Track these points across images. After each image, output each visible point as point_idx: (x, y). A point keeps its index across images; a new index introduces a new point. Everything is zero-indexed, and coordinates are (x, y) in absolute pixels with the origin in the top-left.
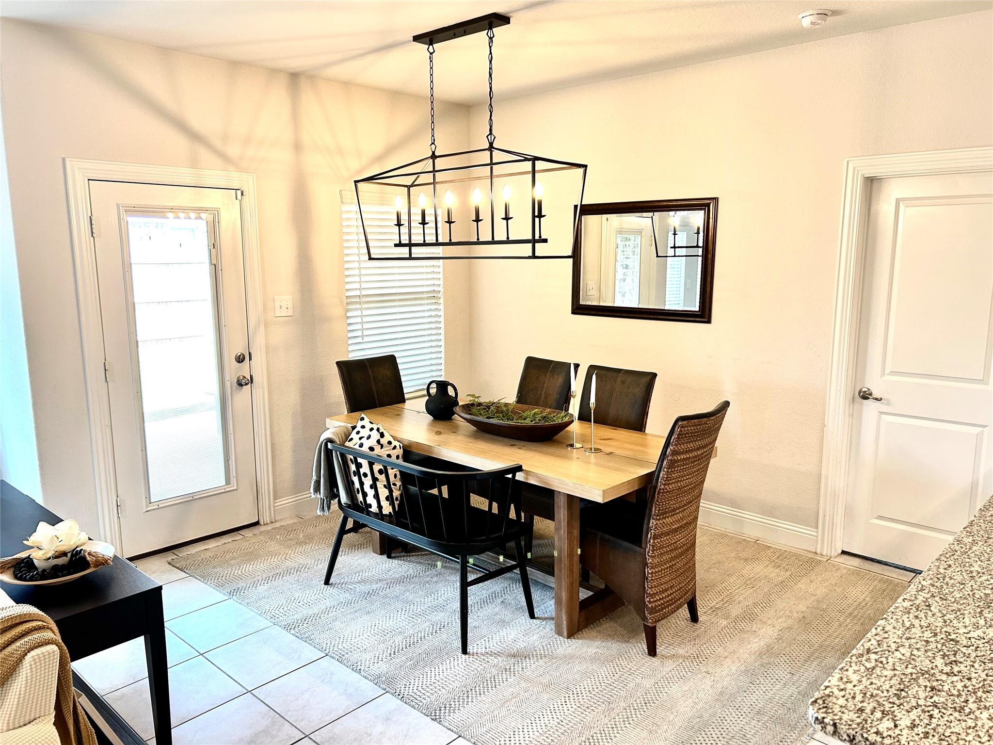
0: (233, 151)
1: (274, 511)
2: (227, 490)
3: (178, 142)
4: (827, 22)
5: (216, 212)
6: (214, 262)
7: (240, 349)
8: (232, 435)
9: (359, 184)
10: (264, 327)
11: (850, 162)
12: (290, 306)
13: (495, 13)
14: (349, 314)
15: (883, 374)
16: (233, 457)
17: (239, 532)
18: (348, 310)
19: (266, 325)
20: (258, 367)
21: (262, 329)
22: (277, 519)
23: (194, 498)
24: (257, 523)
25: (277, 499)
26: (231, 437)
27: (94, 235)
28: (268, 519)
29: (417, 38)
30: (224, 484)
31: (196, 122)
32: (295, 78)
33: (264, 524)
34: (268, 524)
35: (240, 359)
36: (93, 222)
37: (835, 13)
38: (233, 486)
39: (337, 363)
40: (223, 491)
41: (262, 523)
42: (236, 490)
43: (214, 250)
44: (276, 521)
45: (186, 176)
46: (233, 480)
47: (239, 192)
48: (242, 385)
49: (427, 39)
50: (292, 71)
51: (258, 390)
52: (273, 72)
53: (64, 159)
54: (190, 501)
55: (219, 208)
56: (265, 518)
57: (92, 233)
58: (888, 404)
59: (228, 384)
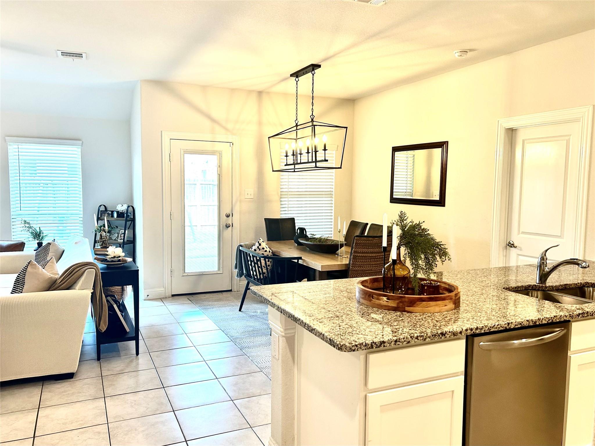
0: (230, 126)
1: (239, 286)
2: (218, 273)
3: (207, 123)
4: (468, 55)
5: (221, 152)
6: (219, 173)
7: (228, 211)
8: (222, 249)
9: (270, 139)
10: (239, 202)
11: (499, 121)
12: (252, 194)
13: (312, 64)
14: (282, 200)
15: (519, 234)
16: (221, 258)
17: (222, 293)
18: (281, 198)
19: (240, 201)
20: (236, 220)
21: (238, 203)
22: (240, 290)
23: (204, 274)
24: (231, 291)
25: (241, 281)
26: (221, 249)
27: (170, 161)
28: (236, 289)
29: (292, 75)
30: (217, 270)
31: (215, 115)
32: (260, 93)
33: (234, 292)
34: (235, 292)
35: (228, 216)
36: (171, 156)
37: (471, 50)
38: (221, 272)
39: (265, 219)
40: (216, 273)
41: (233, 291)
42: (222, 273)
43: (219, 168)
44: (239, 291)
45: (209, 137)
46: (221, 269)
47: (231, 144)
48: (228, 227)
49: (295, 75)
50: (258, 91)
51: (234, 230)
52: (250, 92)
53: (162, 131)
54: (201, 275)
55: (222, 151)
56: (235, 289)
57: (170, 160)
58: (521, 250)
59: (221, 226)
